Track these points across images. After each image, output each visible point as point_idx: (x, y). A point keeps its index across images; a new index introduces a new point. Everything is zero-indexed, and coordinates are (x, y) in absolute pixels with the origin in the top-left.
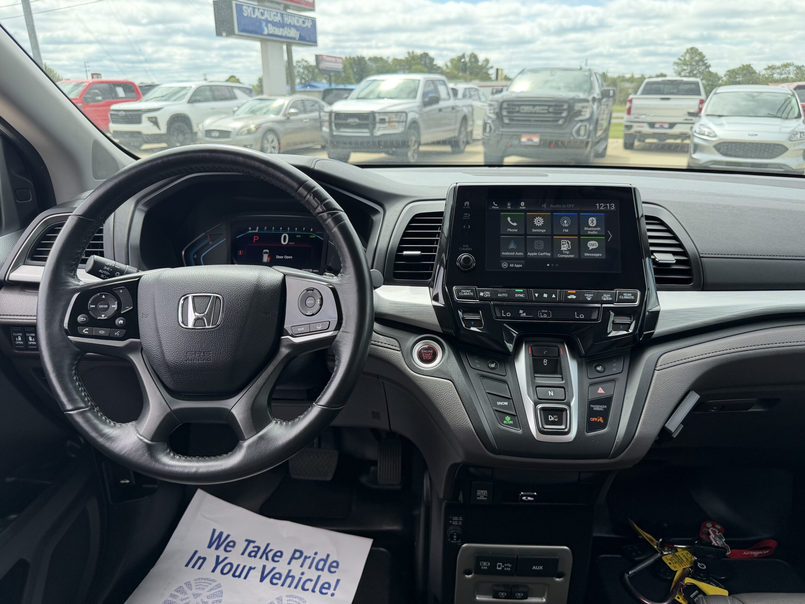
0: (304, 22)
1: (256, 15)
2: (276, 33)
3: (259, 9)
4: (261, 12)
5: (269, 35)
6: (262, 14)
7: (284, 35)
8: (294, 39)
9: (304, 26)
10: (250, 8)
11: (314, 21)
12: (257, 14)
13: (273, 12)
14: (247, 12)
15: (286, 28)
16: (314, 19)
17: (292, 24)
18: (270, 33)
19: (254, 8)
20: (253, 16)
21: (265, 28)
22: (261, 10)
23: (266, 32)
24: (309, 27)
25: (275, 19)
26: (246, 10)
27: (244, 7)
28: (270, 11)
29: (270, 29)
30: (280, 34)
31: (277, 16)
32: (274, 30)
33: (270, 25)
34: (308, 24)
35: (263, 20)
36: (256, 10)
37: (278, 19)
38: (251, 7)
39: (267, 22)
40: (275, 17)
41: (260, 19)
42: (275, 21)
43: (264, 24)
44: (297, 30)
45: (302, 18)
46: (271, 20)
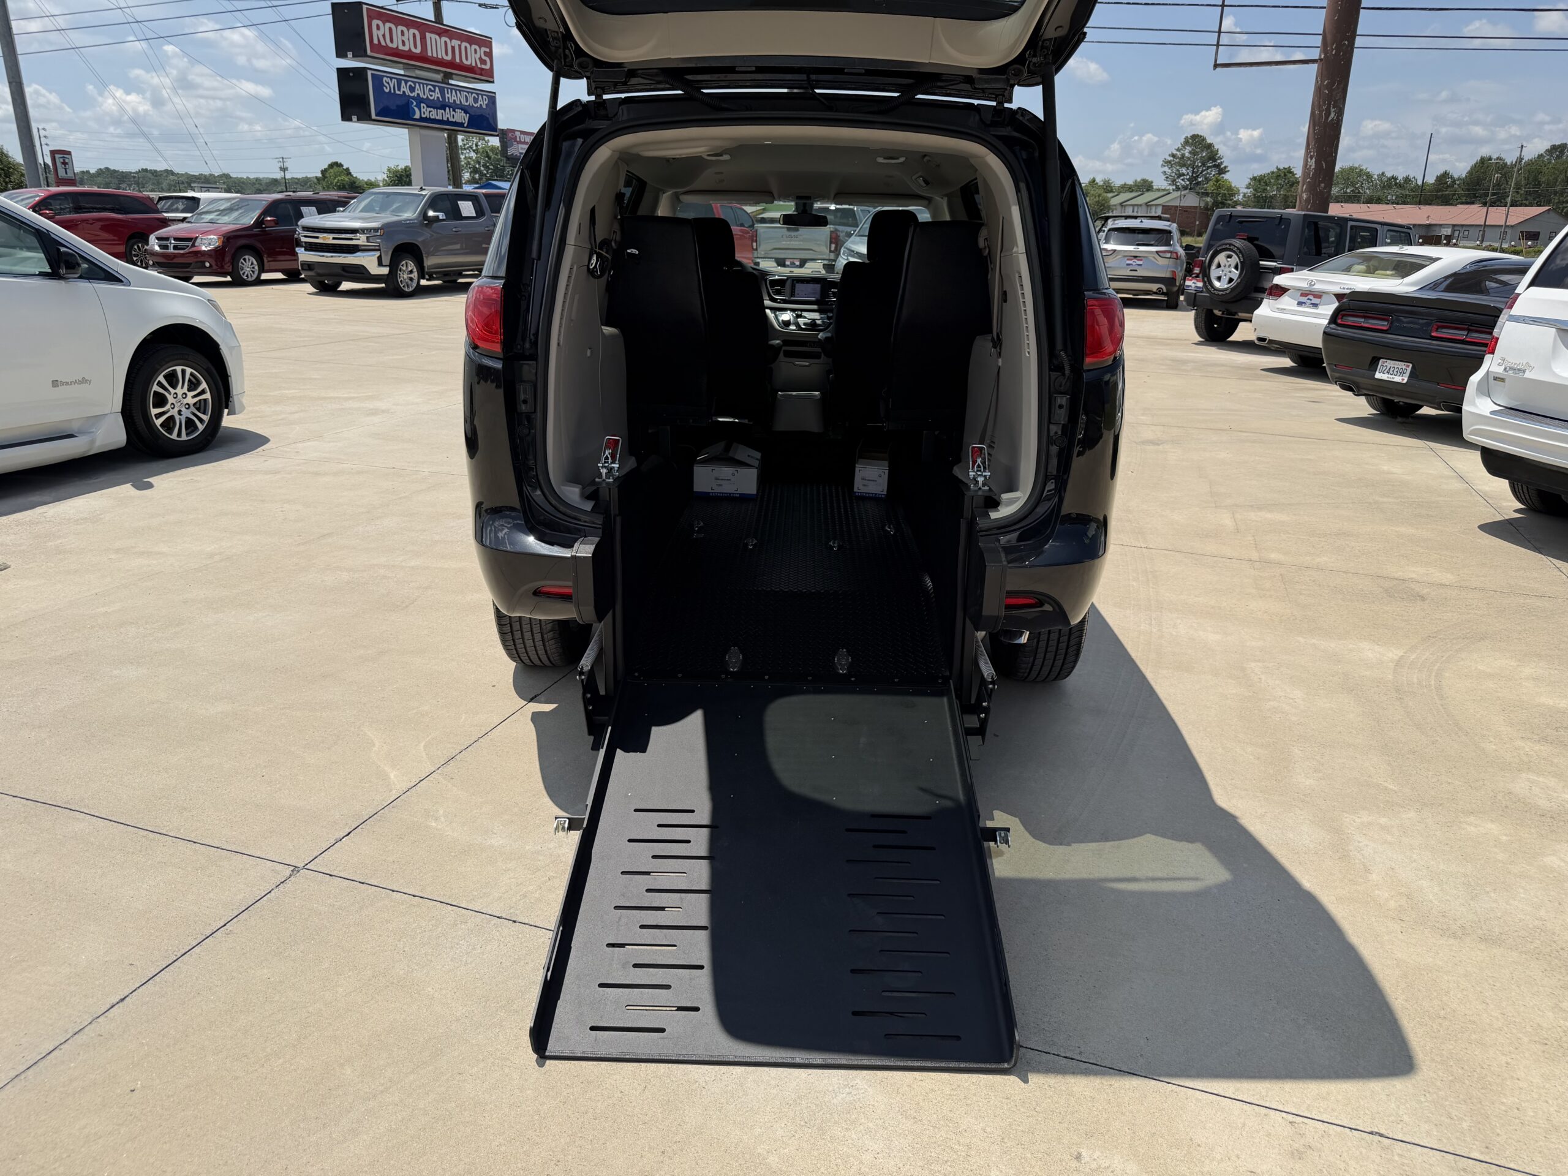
0: (476, 100)
1: (402, 89)
2: (432, 117)
3: (406, 82)
4: (410, 86)
5: (422, 119)
6: (412, 89)
7: (445, 119)
8: (461, 125)
9: (476, 106)
10: (393, 80)
11: (492, 98)
12: (405, 89)
13: (427, 85)
14: (389, 85)
15: (447, 109)
16: (493, 95)
17: (458, 102)
18: (423, 116)
19: (399, 82)
20: (397, 92)
21: (416, 109)
22: (410, 83)
23: (417, 116)
24: (484, 107)
25: (431, 96)
26: (388, 83)
27: (385, 79)
28: (423, 84)
29: (422, 110)
30: (439, 117)
31: (434, 91)
32: (430, 112)
33: (422, 105)
34: (483, 102)
35: (413, 98)
36: (403, 82)
37: (436, 95)
38: (395, 78)
39: (420, 100)
40: (431, 93)
41: (409, 96)
42: (432, 98)
43: (415, 103)
44: (466, 112)
45: (472, 93)
46: (425, 97)
